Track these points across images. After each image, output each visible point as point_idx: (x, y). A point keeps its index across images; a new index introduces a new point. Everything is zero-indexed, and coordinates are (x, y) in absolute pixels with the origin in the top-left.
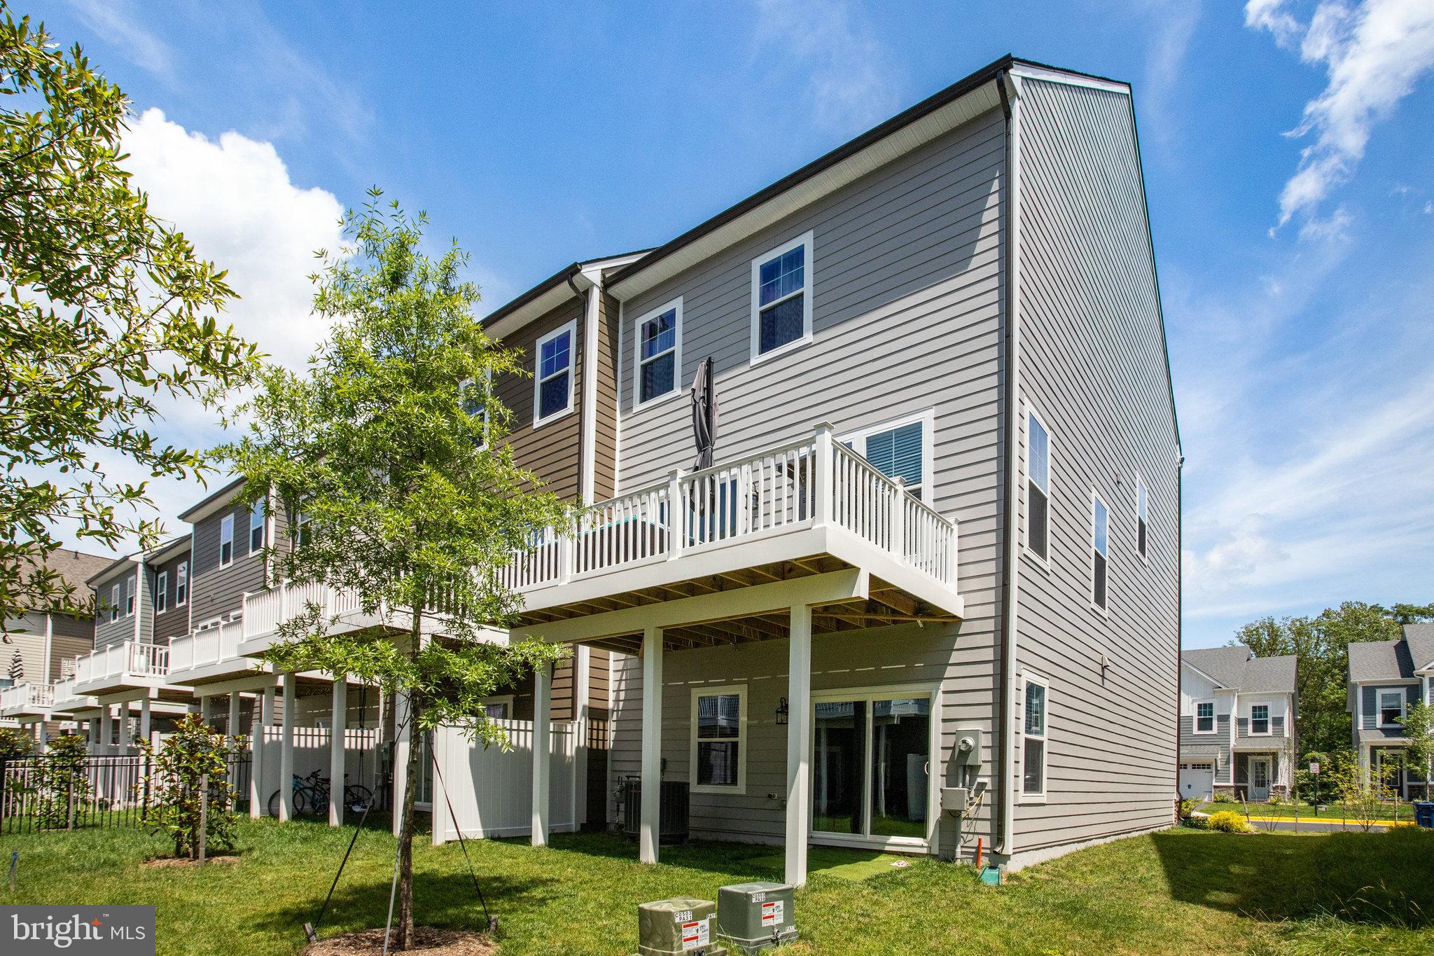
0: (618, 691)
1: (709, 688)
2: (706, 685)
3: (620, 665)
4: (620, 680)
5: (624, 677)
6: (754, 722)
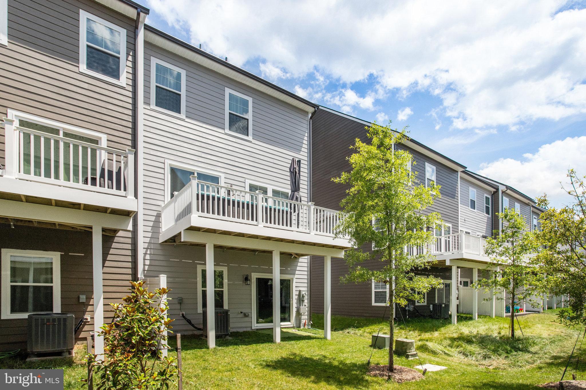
0: (144, 259)
5: (148, 252)
6: (231, 283)
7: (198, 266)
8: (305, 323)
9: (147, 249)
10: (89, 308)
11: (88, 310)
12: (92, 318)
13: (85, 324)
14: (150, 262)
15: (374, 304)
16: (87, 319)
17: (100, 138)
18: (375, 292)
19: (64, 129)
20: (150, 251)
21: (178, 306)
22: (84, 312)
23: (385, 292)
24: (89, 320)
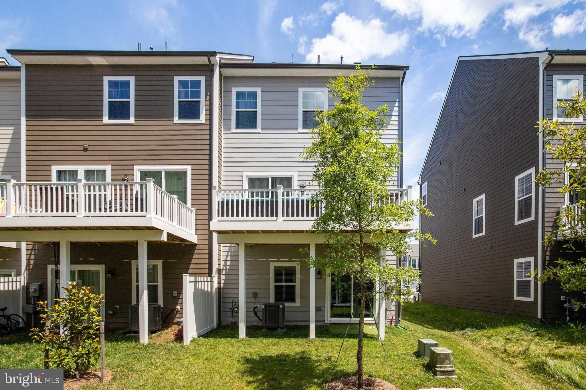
0: (226, 261)
1: (280, 263)
2: (278, 261)
3: (227, 249)
4: (227, 256)
5: (229, 255)
6: (303, 277)
7: (271, 263)
8: (392, 319)
9: (228, 251)
10: (180, 301)
11: (179, 302)
12: (182, 308)
13: (177, 313)
14: (231, 263)
15: (516, 298)
16: (177, 309)
17: (187, 169)
18: (518, 281)
19: (164, 170)
20: (231, 254)
21: (253, 300)
22: (176, 304)
23: (529, 282)
24: (179, 309)
